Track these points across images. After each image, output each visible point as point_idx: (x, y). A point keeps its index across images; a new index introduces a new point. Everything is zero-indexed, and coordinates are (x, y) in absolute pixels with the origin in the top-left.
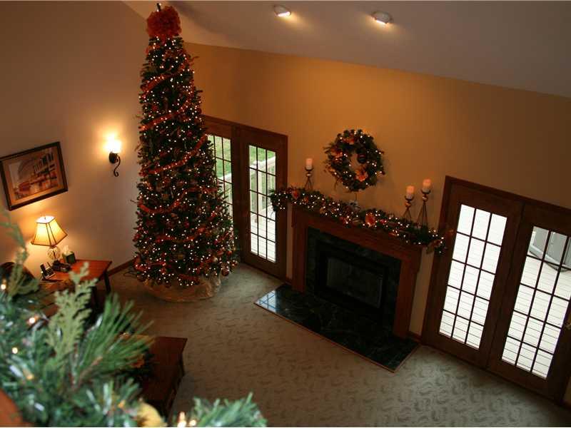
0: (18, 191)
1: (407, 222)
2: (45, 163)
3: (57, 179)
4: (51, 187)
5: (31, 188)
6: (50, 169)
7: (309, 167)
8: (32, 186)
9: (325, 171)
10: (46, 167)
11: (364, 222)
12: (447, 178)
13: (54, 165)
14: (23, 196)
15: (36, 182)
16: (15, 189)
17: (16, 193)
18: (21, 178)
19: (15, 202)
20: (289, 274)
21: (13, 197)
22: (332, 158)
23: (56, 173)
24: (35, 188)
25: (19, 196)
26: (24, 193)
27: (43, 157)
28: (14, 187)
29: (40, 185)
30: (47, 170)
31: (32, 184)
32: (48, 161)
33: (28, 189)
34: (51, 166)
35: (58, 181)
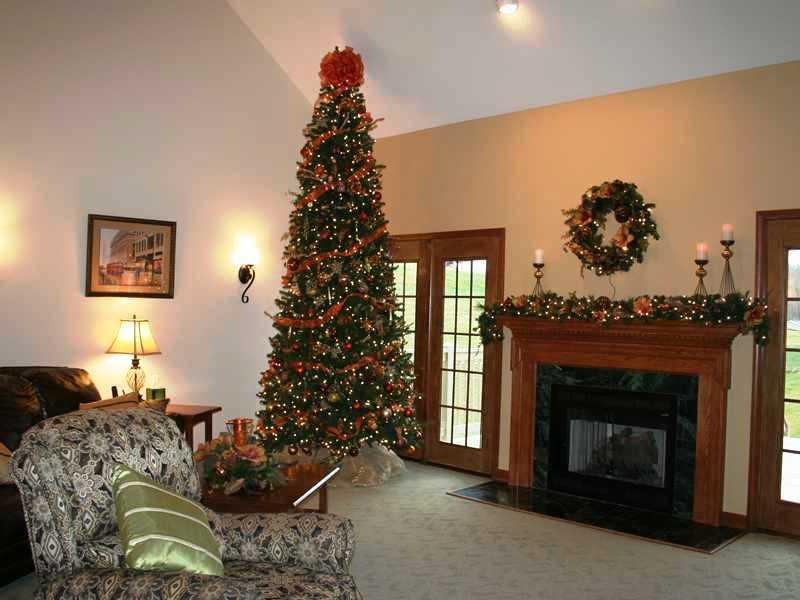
0: (105, 271)
1: (702, 298)
2: (151, 244)
3: (162, 275)
4: (151, 284)
5: (123, 275)
6: (155, 258)
7: (539, 261)
8: (125, 272)
9: (565, 250)
10: (150, 252)
11: (632, 313)
12: (759, 214)
13: (160, 253)
14: (109, 283)
15: (134, 269)
16: (101, 268)
17: (102, 275)
18: (113, 254)
19: (96, 287)
20: (504, 462)
21: (95, 279)
22: (575, 228)
23: (162, 265)
24: (129, 277)
25: (105, 281)
26: (112, 278)
27: (150, 235)
28: (101, 264)
29: (138, 275)
30: (151, 256)
31: (126, 269)
32: (155, 245)
33: (119, 274)
34: (157, 254)
35: (163, 278)
